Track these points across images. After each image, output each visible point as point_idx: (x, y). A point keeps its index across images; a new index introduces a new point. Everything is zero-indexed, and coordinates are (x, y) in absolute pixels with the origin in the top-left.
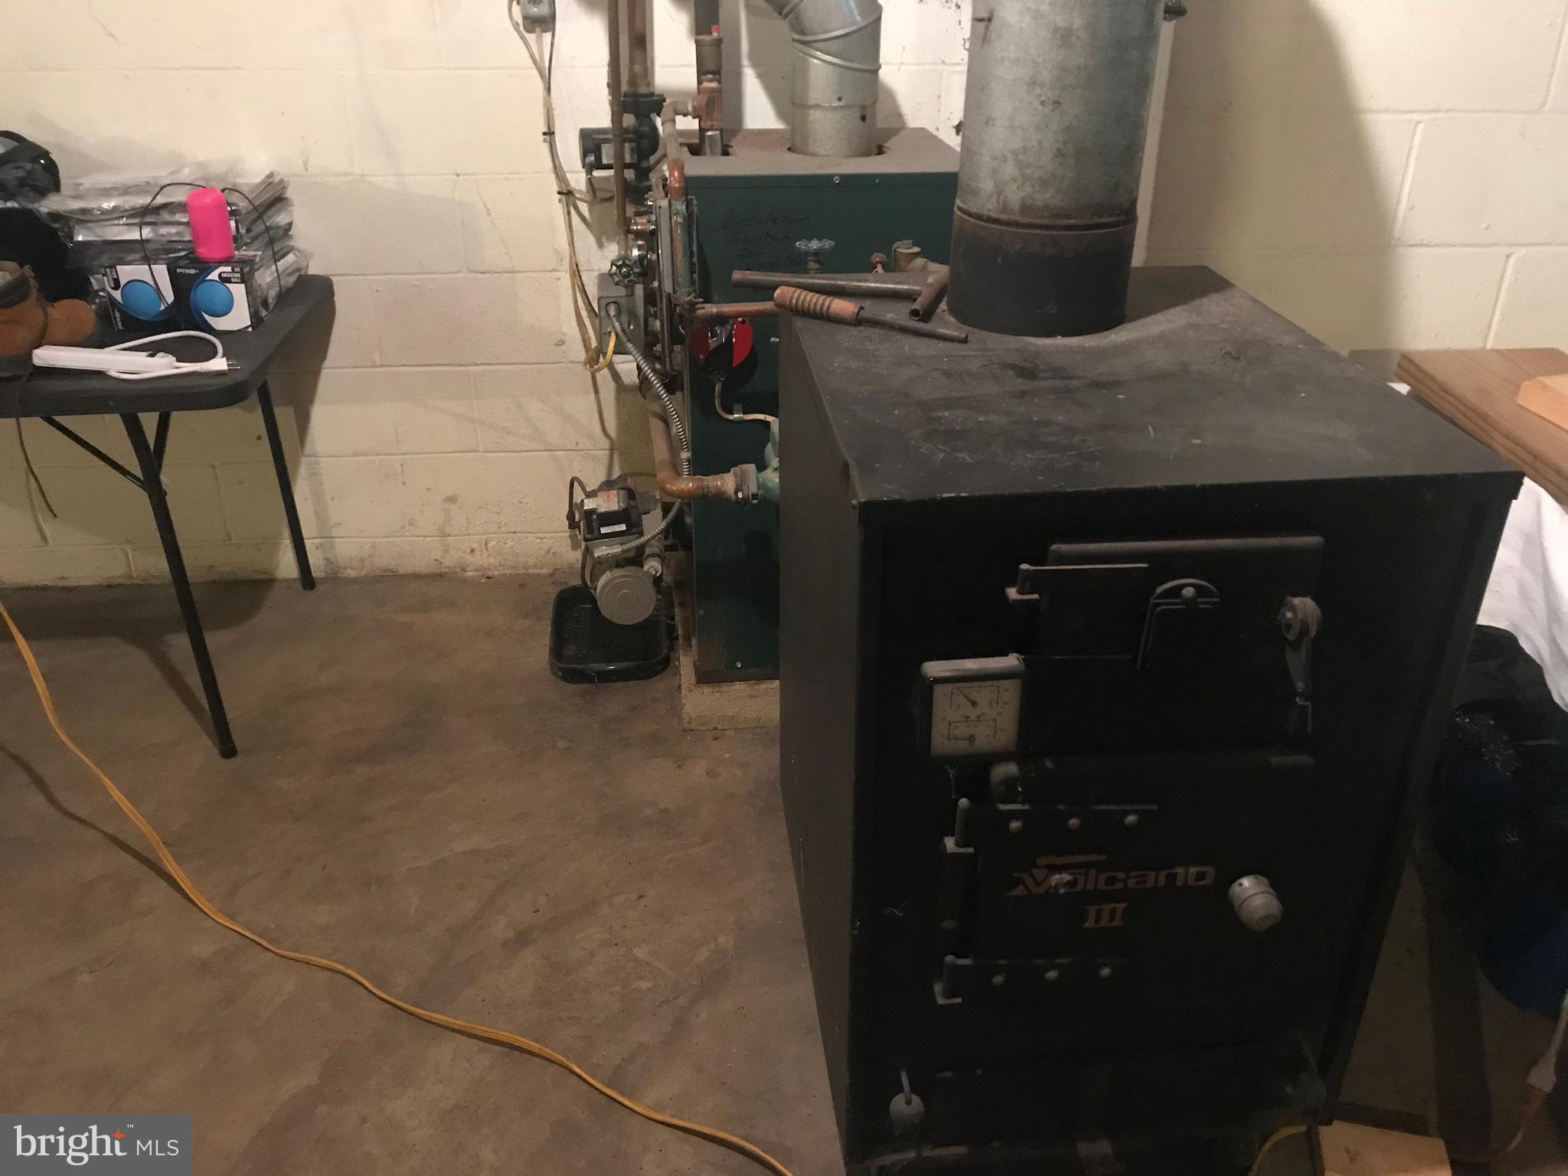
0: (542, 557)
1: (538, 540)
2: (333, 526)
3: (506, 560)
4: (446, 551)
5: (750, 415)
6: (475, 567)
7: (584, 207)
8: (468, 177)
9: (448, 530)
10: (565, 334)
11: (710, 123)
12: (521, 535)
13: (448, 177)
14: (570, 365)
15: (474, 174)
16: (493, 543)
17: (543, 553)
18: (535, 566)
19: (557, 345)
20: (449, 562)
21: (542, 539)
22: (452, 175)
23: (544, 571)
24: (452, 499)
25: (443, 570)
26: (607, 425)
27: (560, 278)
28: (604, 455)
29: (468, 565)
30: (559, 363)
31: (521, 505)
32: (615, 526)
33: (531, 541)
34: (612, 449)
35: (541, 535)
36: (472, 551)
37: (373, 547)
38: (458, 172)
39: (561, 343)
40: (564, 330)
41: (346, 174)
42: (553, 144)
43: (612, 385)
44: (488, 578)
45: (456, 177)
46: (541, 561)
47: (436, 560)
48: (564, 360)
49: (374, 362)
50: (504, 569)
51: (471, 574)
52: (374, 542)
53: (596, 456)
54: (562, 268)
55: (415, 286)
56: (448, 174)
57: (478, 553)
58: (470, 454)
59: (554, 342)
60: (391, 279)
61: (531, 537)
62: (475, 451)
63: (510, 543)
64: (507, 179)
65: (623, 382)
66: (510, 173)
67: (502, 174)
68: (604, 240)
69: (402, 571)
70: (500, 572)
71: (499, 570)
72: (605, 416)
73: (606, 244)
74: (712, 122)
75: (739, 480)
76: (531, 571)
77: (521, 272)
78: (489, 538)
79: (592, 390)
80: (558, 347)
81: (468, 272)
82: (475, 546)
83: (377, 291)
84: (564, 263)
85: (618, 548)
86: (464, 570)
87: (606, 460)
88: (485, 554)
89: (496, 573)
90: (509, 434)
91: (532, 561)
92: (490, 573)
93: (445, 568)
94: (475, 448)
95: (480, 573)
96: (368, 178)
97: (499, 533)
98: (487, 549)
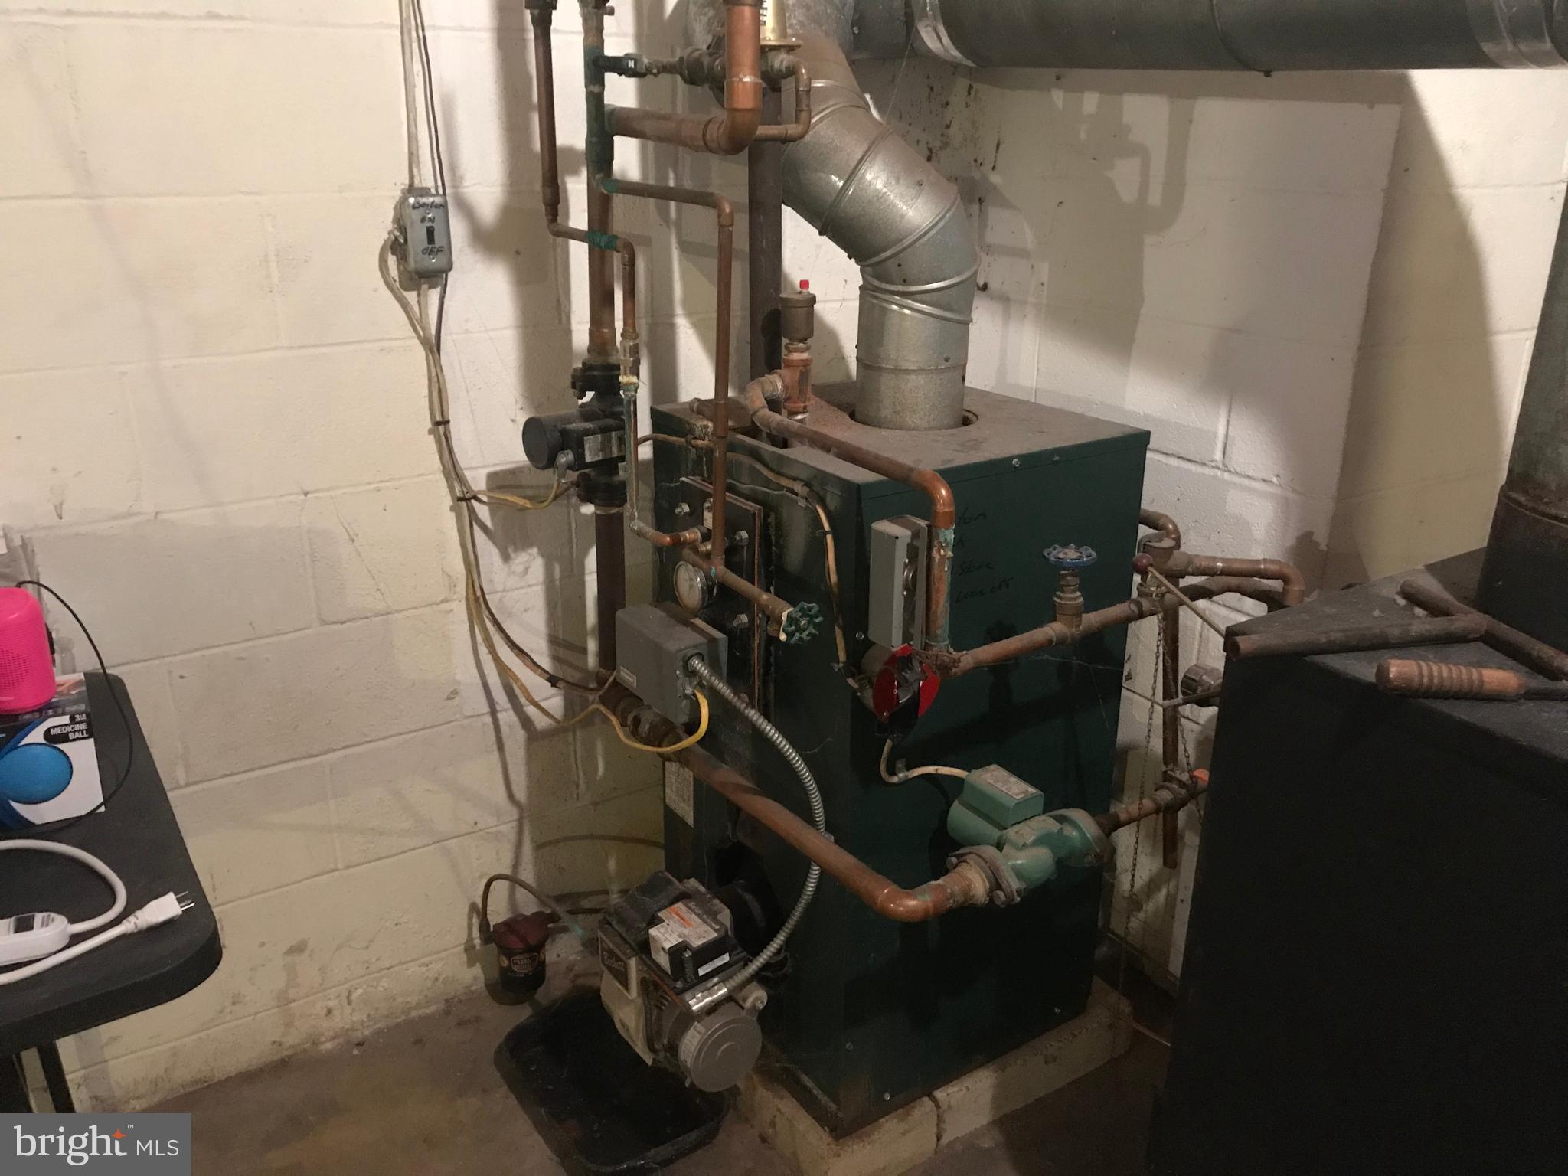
0: (429, 989)
1: (424, 969)
2: (107, 1044)
3: (377, 1009)
4: (288, 1025)
5: (915, 770)
6: (331, 1033)
7: (483, 512)
8: (320, 495)
9: (292, 993)
10: (459, 683)
11: (802, 405)
12: (396, 969)
13: (291, 498)
14: (466, 722)
15: (328, 490)
16: (360, 991)
17: (429, 984)
18: (418, 1006)
19: (449, 698)
20: (292, 1039)
21: (427, 965)
22: (297, 494)
23: (433, 1008)
24: (298, 949)
25: (286, 1053)
26: (515, 788)
27: (451, 610)
28: (508, 829)
29: (322, 1034)
30: (452, 721)
31: (398, 927)
32: (716, 960)
33: (413, 972)
34: (520, 821)
35: (426, 960)
36: (329, 1011)
37: (174, 1054)
38: (307, 489)
39: (454, 694)
40: (458, 677)
41: (130, 515)
42: (448, 435)
43: (521, 734)
44: (358, 1044)
45: (303, 497)
46: (426, 996)
47: (274, 1042)
48: (458, 716)
49: (177, 782)
50: (375, 1023)
51: (329, 1046)
52: (174, 1047)
53: (500, 832)
54: (455, 597)
55: (240, 659)
56: (291, 494)
57: (336, 1013)
58: (324, 877)
59: (445, 696)
60: (203, 656)
61: (413, 968)
62: (333, 871)
63: (384, 983)
64: (378, 490)
65: (535, 728)
66: (382, 481)
67: (369, 483)
68: (510, 550)
69: (219, 1076)
70: (371, 1030)
71: (368, 1027)
72: (513, 777)
73: (513, 555)
74: (804, 402)
75: (989, 871)
76: (414, 1014)
77: (397, 611)
78: (352, 986)
79: (495, 747)
80: (449, 702)
81: (322, 625)
82: (331, 1004)
83: (182, 677)
84: (457, 589)
85: (720, 990)
86: (316, 1043)
87: (513, 836)
88: (348, 1010)
89: (367, 1032)
90: (381, 834)
91: (413, 1000)
92: (358, 1036)
93: (287, 1049)
94: (332, 866)
95: (341, 1040)
96: (165, 516)
97: (370, 974)
98: (349, 1003)
